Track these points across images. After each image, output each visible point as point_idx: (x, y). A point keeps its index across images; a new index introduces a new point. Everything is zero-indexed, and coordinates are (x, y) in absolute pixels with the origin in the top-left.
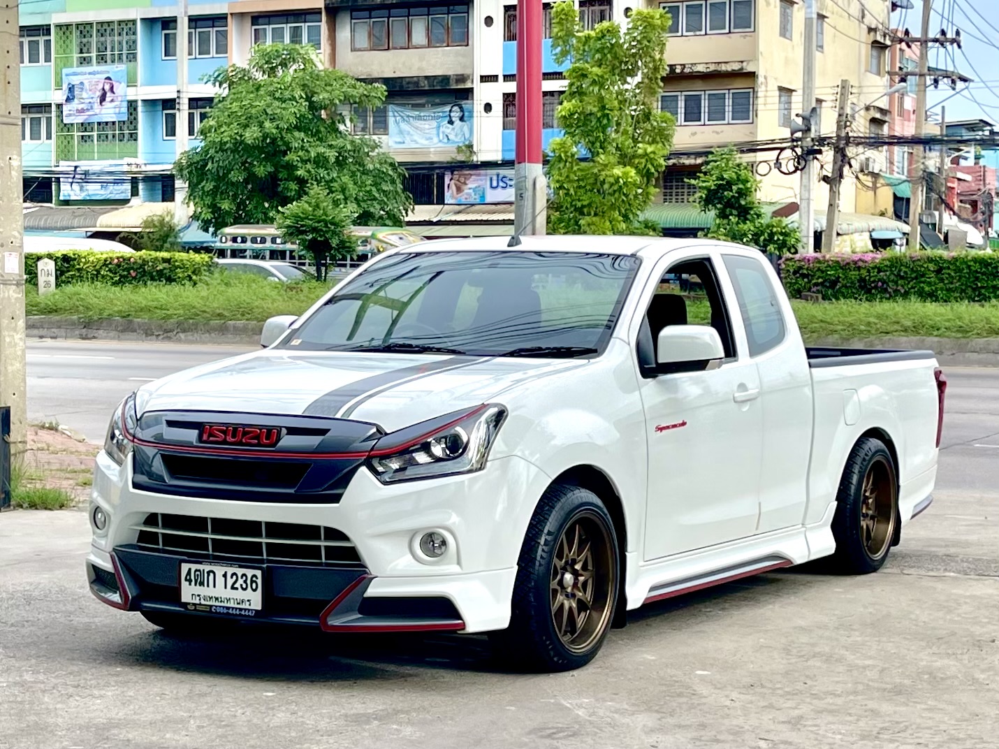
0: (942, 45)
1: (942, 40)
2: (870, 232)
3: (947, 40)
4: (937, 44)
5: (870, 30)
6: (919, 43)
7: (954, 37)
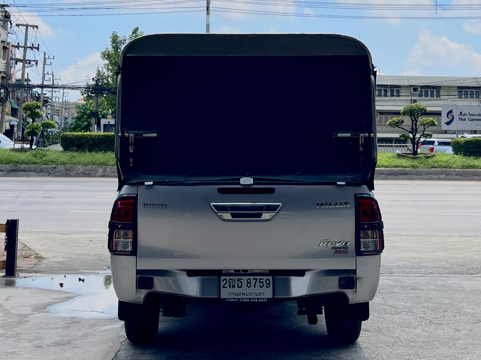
0: (32, 49)
1: (32, 48)
2: (10, 122)
3: (35, 48)
4: (30, 49)
5: (3, 42)
6: (23, 49)
7: (37, 46)
